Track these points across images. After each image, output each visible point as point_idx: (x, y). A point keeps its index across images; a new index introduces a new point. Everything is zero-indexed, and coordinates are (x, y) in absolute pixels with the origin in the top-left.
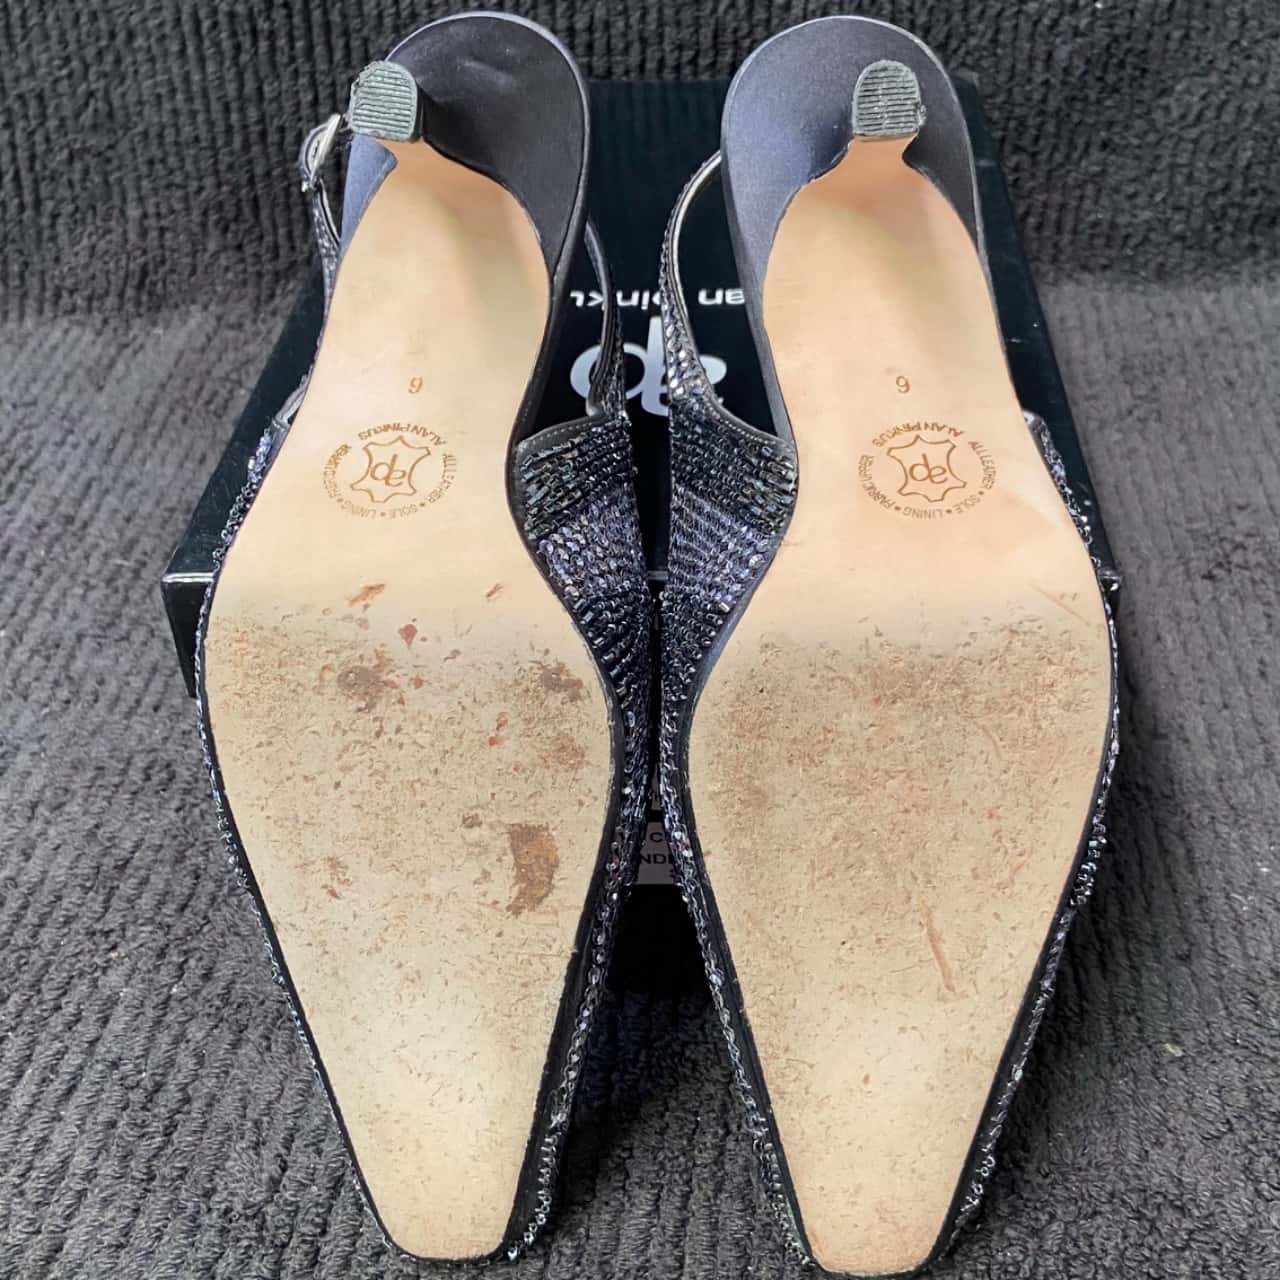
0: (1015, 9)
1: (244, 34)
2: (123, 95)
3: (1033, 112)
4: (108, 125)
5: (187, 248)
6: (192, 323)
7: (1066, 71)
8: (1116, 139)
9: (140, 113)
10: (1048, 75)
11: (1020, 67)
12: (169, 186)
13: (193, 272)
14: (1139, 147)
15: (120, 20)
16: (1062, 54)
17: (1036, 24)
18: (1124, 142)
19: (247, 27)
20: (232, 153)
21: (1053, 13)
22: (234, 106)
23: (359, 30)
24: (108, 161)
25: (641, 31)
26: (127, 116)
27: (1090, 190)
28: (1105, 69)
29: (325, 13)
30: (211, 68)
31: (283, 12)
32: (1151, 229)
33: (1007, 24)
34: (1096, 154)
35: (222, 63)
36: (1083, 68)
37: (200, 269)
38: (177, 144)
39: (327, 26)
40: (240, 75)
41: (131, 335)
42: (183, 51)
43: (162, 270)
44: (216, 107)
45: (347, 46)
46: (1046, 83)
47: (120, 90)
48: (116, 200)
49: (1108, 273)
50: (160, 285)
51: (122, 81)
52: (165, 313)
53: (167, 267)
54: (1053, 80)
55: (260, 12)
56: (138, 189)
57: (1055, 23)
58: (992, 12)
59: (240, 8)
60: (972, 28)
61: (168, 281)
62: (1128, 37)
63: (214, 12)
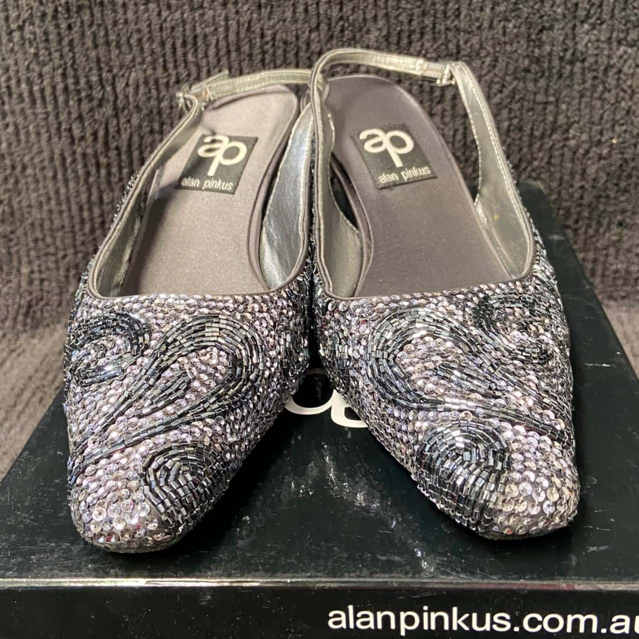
0: (561, 144)
1: (92, 165)
2: (20, 202)
3: (574, 205)
4: (11, 220)
5: (56, 291)
6: (57, 335)
7: (594, 180)
8: (628, 220)
9: (30, 213)
10: (583, 183)
11: (566, 178)
12: (47, 254)
13: (60, 305)
15: (18, 159)
16: (592, 170)
17: (575, 153)
18: (632, 222)
19: (93, 161)
20: (84, 235)
21: (586, 146)
22: (86, 207)
24: (11, 240)
26: (22, 214)
27: (612, 251)
28: (619, 178)
30: (72, 185)
31: (115, 152)
33: (557, 153)
34: (615, 229)
35: (78, 183)
36: (605, 178)
37: (64, 303)
38: (51, 230)
40: (89, 190)
41: (18, 343)
42: (55, 177)
43: (41, 304)
44: (74, 208)
46: (582, 187)
47: (18, 199)
48: (15, 263)
49: (626, 301)
50: (39, 313)
51: (19, 194)
52: (41, 329)
53: (43, 303)
54: (587, 186)
55: (102, 153)
56: (28, 256)
57: (587, 152)
58: (548, 146)
59: (89, 151)
60: (535, 156)
61: (44, 310)
62: (633, 159)
63: (74, 153)
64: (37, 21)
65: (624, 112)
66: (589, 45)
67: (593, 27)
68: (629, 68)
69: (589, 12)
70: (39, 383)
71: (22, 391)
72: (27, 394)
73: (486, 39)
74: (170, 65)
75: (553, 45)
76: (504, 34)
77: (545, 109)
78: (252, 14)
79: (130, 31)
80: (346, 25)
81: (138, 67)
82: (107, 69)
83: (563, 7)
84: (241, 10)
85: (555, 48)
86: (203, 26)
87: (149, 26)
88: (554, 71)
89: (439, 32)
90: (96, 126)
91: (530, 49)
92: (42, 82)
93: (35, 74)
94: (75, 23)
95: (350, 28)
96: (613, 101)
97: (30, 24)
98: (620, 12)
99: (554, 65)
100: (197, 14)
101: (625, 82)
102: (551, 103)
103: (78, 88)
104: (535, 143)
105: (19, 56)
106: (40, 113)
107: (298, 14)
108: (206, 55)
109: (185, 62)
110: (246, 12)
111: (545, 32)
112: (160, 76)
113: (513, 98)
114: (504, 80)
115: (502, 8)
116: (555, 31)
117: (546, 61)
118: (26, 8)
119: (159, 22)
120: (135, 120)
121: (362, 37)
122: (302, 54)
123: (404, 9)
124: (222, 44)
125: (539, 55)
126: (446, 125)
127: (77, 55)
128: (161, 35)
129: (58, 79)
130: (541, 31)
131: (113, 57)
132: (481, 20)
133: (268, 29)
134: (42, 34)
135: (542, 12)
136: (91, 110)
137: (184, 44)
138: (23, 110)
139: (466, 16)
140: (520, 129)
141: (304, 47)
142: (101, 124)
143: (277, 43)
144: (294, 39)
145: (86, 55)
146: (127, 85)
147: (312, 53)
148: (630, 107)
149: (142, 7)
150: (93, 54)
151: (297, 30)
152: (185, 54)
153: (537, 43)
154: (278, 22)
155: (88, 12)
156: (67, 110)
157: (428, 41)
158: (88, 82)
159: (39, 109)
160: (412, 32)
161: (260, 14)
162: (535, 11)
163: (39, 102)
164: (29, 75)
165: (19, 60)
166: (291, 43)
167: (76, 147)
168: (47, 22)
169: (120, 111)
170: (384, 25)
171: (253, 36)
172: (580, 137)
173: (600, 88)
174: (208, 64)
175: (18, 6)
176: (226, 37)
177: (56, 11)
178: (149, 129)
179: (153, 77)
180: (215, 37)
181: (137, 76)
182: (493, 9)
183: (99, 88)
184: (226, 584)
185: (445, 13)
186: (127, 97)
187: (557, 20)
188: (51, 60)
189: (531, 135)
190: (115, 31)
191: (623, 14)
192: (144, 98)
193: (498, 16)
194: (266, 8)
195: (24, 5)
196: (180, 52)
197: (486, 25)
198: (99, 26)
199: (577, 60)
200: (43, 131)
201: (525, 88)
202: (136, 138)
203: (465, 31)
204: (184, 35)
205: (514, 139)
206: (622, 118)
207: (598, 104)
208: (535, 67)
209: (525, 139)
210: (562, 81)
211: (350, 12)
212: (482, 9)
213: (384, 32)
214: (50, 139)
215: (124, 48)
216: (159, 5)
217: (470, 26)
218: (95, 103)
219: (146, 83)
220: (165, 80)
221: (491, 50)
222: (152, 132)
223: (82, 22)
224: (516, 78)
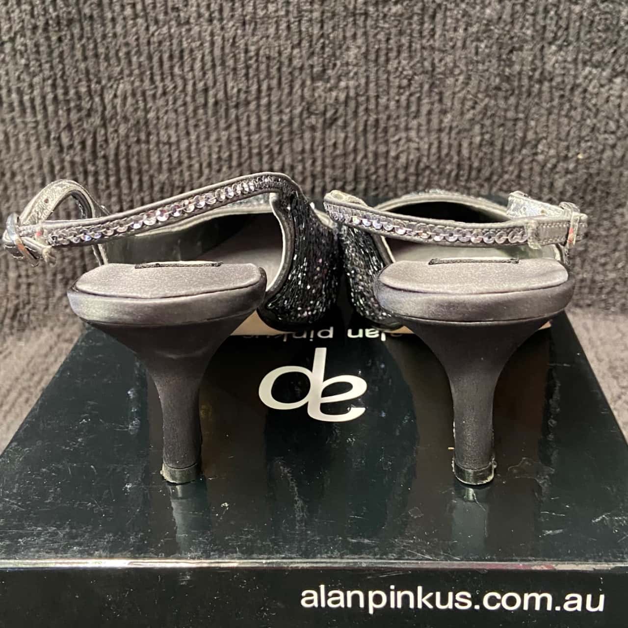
0: (530, 159)
1: (80, 173)
5: (43, 295)
6: (43, 338)
8: (593, 232)
13: (46, 308)
14: (607, 236)
15: (8, 166)
16: (559, 184)
17: (543, 167)
18: (597, 234)
19: (81, 169)
21: (554, 161)
23: (147, 171)
25: (312, 172)
27: (578, 260)
28: (585, 192)
29: (128, 161)
31: (103, 161)
32: (616, 284)
33: (526, 167)
36: (571, 191)
37: (51, 307)
39: (129, 169)
41: (5, 346)
43: (28, 307)
45: (141, 181)
47: (7, 205)
48: (3, 268)
49: (591, 309)
50: (25, 316)
51: (8, 201)
52: (27, 332)
53: (30, 306)
55: (90, 161)
57: (555, 166)
58: (517, 161)
59: (78, 159)
60: (506, 169)
61: (31, 314)
62: (598, 174)
63: (62, 161)
64: (28, 33)
65: (589, 130)
66: (557, 65)
67: (560, 48)
68: (594, 87)
69: (556, 34)
70: (25, 384)
71: (9, 391)
72: (14, 394)
73: (460, 58)
74: (157, 78)
75: (523, 65)
76: (477, 53)
77: (515, 125)
78: (236, 30)
79: (118, 45)
80: (327, 42)
81: (126, 79)
82: (95, 80)
83: (532, 28)
84: (225, 26)
85: (525, 68)
86: (189, 41)
87: (137, 39)
88: (524, 89)
89: (415, 51)
90: (85, 135)
91: (501, 68)
92: (32, 92)
93: (26, 84)
94: (65, 35)
95: (331, 46)
96: (578, 118)
97: (21, 36)
98: (586, 35)
99: (523, 84)
100: (184, 30)
101: (590, 100)
102: (521, 119)
103: (68, 98)
104: (506, 157)
105: (11, 66)
106: (30, 122)
107: (280, 32)
108: (192, 69)
109: (172, 75)
110: (231, 28)
111: (515, 53)
112: (147, 88)
113: (485, 114)
114: (476, 97)
115: (474, 29)
116: (525, 52)
117: (516, 79)
118: (17, 21)
119: (147, 36)
120: (122, 130)
121: (341, 54)
122: (284, 69)
123: (382, 28)
124: (208, 58)
125: (510, 74)
126: (421, 138)
127: (67, 67)
128: (149, 49)
129: (48, 89)
130: (511, 51)
131: (102, 69)
132: (454, 40)
133: (252, 45)
134: (33, 46)
135: (512, 34)
136: (80, 119)
137: (171, 57)
138: (13, 119)
139: (440, 36)
140: (492, 144)
141: (286, 62)
142: (89, 133)
143: (260, 58)
144: (276, 55)
145: (76, 67)
146: (115, 96)
147: (294, 68)
148: (595, 125)
149: (131, 22)
150: (82, 66)
151: (279, 46)
152: (172, 67)
153: (508, 63)
154: (261, 39)
155: (78, 25)
156: (56, 119)
157: (404, 59)
158: (77, 93)
159: (29, 118)
160: (389, 50)
161: (244, 30)
162: (505, 33)
163: (29, 111)
164: (19, 85)
165: (10, 71)
166: (274, 58)
167: (64, 155)
168: (38, 34)
169: (107, 121)
170: (363, 43)
171: (237, 51)
172: (548, 153)
173: (567, 106)
174: (194, 77)
175: (10, 19)
176: (212, 52)
177: (47, 24)
178: (135, 139)
179: (140, 89)
180: (201, 52)
181: (124, 87)
182: (466, 30)
183: (88, 99)
184: (205, 565)
185: (421, 32)
186: (114, 107)
187: (526, 41)
188: (41, 71)
189: (502, 150)
190: (103, 44)
191: (588, 36)
192: (131, 109)
193: (470, 36)
194: (250, 24)
195: (16, 18)
196: (166, 65)
197: (459, 44)
198: (88, 39)
199: (545, 79)
200: (32, 139)
201: (497, 105)
202: (123, 148)
203: (440, 50)
204: (171, 50)
205: (486, 154)
206: (588, 135)
207: (565, 121)
208: (505, 86)
209: (497, 153)
210: (530, 99)
211: (330, 30)
212: (455, 30)
213: (363, 50)
214: (39, 147)
215: (113, 61)
216: (146, 20)
217: (444, 46)
218: (84, 113)
219: (134, 94)
220: (152, 92)
221: (464, 68)
222: (138, 141)
223: (72, 35)
224: (488, 96)
